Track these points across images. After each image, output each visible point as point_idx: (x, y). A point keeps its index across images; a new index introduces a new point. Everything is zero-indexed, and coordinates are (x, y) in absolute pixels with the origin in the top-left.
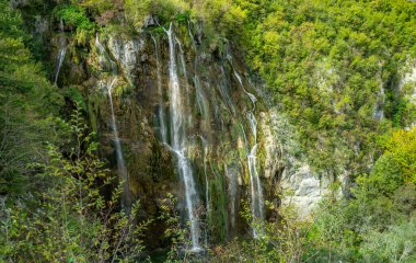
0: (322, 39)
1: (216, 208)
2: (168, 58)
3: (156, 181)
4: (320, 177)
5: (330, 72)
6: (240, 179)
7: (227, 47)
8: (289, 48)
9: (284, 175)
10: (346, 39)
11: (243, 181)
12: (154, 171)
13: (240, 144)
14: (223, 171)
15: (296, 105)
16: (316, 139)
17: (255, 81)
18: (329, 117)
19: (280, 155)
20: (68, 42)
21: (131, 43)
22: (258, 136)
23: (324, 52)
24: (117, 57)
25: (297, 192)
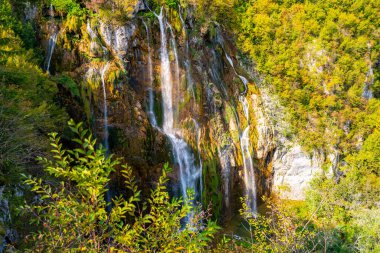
0: (312, 21)
1: (210, 190)
2: (160, 43)
3: (151, 165)
4: (311, 157)
5: (320, 53)
6: (233, 161)
7: (218, 31)
8: (279, 31)
9: (276, 155)
10: (336, 20)
11: (236, 163)
12: (148, 155)
13: (232, 126)
14: (217, 153)
15: (287, 87)
16: (307, 120)
17: (246, 64)
18: (319, 97)
19: (272, 136)
20: (59, 29)
21: (123, 28)
22: (250, 118)
23: (314, 34)
24: (108, 43)
25: (289, 172)
